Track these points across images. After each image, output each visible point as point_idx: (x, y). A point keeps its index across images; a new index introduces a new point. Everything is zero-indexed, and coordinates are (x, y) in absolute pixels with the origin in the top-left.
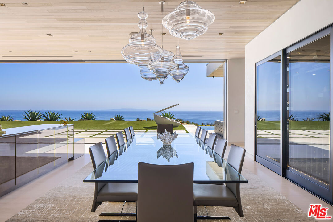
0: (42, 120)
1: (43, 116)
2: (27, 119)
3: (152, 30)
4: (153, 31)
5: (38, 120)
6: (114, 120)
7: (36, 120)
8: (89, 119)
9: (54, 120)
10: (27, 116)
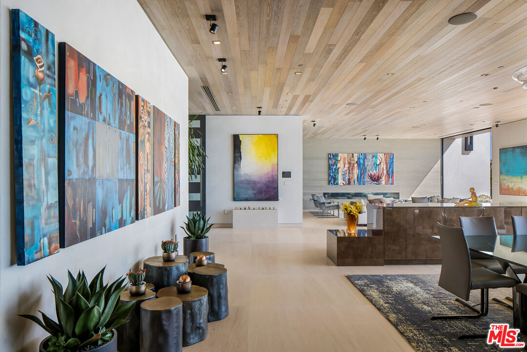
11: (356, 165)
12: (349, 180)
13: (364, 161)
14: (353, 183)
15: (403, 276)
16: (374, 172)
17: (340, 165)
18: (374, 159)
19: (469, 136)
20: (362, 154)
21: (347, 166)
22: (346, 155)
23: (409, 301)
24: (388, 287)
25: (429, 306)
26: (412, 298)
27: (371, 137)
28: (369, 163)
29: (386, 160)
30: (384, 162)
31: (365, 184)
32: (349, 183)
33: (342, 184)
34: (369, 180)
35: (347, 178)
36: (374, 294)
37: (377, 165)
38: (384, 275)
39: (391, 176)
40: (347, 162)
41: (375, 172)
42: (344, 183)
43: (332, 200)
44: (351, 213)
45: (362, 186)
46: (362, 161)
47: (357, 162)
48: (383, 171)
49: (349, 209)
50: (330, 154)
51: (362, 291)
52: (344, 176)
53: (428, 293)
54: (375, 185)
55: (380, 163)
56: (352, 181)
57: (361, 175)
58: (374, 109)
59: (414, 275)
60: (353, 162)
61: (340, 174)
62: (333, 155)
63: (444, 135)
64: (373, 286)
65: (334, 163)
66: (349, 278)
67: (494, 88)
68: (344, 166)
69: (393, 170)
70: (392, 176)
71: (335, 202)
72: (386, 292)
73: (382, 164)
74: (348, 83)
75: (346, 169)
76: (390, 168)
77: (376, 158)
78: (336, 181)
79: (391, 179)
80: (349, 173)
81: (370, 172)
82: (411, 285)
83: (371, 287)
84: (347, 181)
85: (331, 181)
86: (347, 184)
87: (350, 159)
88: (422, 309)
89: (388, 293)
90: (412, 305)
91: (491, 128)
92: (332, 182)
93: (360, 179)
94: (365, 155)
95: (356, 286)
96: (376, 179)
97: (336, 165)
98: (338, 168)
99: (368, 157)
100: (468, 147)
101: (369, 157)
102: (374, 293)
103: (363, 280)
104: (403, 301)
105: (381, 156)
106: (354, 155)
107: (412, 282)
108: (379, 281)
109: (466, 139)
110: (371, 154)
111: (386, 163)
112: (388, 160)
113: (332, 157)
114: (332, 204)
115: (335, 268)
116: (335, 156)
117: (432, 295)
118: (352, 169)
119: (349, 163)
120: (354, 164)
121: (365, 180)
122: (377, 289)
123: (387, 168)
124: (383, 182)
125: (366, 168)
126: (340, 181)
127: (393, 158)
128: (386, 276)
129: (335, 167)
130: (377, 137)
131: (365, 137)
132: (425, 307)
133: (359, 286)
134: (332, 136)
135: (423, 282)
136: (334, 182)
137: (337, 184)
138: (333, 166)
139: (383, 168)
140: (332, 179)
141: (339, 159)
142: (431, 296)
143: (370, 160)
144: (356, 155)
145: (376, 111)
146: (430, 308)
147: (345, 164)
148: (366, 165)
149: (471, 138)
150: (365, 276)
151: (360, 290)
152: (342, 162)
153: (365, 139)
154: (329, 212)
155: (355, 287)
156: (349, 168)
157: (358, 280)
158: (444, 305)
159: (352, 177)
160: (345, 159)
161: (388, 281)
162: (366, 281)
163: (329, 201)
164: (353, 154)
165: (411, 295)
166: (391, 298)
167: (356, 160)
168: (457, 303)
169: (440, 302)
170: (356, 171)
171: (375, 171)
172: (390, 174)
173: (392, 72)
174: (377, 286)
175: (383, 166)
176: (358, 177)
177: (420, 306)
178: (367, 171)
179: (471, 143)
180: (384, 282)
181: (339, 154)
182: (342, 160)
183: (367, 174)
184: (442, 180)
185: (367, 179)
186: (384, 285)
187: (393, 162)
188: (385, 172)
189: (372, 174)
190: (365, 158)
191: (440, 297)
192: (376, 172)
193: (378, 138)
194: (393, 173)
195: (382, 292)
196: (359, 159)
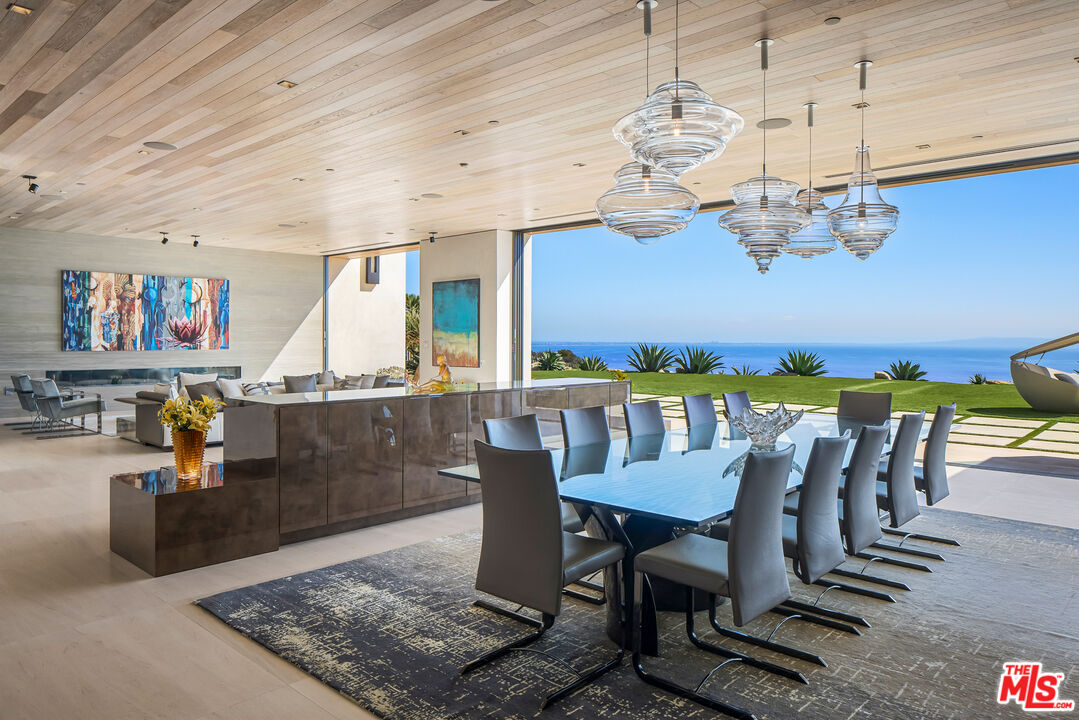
0: (672, 370)
1: (673, 359)
2: (637, 366)
3: (811, 104)
4: (814, 106)
5: (661, 371)
6: (886, 378)
7: (657, 371)
8: (802, 374)
9: (700, 373)
10: (634, 357)
11: (138, 303)
12: (120, 338)
13: (159, 294)
14: (131, 347)
15: (338, 568)
16: (183, 320)
17: (96, 301)
18: (184, 290)
19: (372, 255)
20: (153, 278)
21: (114, 303)
22: (111, 277)
23: (388, 636)
24: (320, 609)
25: (436, 637)
26: (391, 626)
27: (180, 238)
28: (171, 299)
29: (212, 294)
30: (208, 298)
31: (161, 349)
32: (120, 346)
33: (100, 349)
34: (170, 338)
35: (115, 332)
36: (295, 640)
37: (191, 304)
38: (294, 577)
39: (222, 330)
40: (114, 294)
41: (185, 320)
42: (108, 346)
43: (76, 390)
44: (192, 427)
45: (154, 353)
46: (153, 294)
47: (141, 296)
48: (205, 318)
49: (186, 416)
50: (68, 272)
51: (262, 642)
52: (107, 329)
53: (413, 601)
54: (186, 350)
55: (199, 301)
56: (128, 341)
57: (151, 327)
58: (213, 169)
59: (360, 561)
60: (131, 295)
61: (96, 323)
62: (75, 275)
63: (331, 248)
64: (283, 615)
65: (79, 296)
66: (206, 606)
67: (462, 165)
68: (108, 305)
69: (227, 317)
70: (226, 331)
71: (90, 393)
72: (323, 625)
73: (203, 302)
74: (170, 82)
75: (111, 310)
76: (220, 312)
77: (190, 288)
78: (84, 341)
79: (222, 337)
80: (120, 321)
81: (175, 319)
82: (367, 589)
83: (280, 621)
84: (114, 340)
85: (69, 339)
86: (114, 349)
87: (124, 288)
88: (428, 650)
89: (332, 629)
90: (403, 647)
91: (418, 243)
92: (73, 343)
93: (150, 337)
94: (162, 279)
95: (240, 631)
96: (188, 337)
97: (85, 302)
98: (91, 309)
99: (169, 285)
100: (371, 277)
101: (172, 285)
102: (298, 639)
103: (248, 604)
104: (376, 642)
105: (200, 285)
106: (134, 277)
107: (366, 581)
108: (288, 597)
109: (368, 260)
110: (176, 277)
111: (212, 302)
112: (217, 294)
113: (71, 279)
114: (78, 400)
115: (150, 583)
116: (82, 277)
117: (424, 603)
118: (128, 312)
119: (122, 298)
120: (133, 300)
121: (162, 339)
122: (298, 624)
123: (213, 311)
124: (206, 344)
125: (164, 312)
126: (96, 341)
127: (228, 290)
128: (299, 577)
129: (80, 305)
130: (194, 239)
131: (166, 236)
132: (431, 642)
133: (248, 628)
134: (73, 227)
135: (388, 574)
136: (79, 343)
137: (88, 348)
138: (77, 302)
139: (205, 312)
140: (73, 335)
141: (92, 287)
142: (425, 609)
143: (173, 292)
144: (138, 281)
145: (216, 174)
146: (441, 643)
147: (108, 300)
148: (164, 304)
149: (377, 259)
150: (248, 590)
151: (254, 640)
152: (100, 293)
153: (165, 241)
154: (69, 420)
155: (236, 634)
156: (120, 309)
157: (236, 608)
158: (463, 623)
159: (128, 333)
160: (110, 286)
161: (312, 592)
162: (257, 605)
163: (67, 393)
164: (130, 276)
165: (384, 619)
166: (344, 639)
167: (139, 289)
168: (481, 611)
169: (451, 618)
170: (138, 318)
171: (185, 317)
172: (221, 325)
173: (293, 79)
174: (295, 614)
175: (206, 306)
176: (143, 332)
177: (417, 643)
178: (168, 317)
179: (376, 270)
180: (304, 597)
181: (94, 274)
182: (101, 287)
183: (166, 324)
184: (325, 339)
185: (167, 336)
186: (308, 608)
187: (227, 299)
188: (209, 320)
189: (180, 324)
190: (162, 285)
191: (444, 606)
192: (187, 321)
193: (196, 243)
194: (227, 322)
195: (315, 630)
196: (146, 287)
